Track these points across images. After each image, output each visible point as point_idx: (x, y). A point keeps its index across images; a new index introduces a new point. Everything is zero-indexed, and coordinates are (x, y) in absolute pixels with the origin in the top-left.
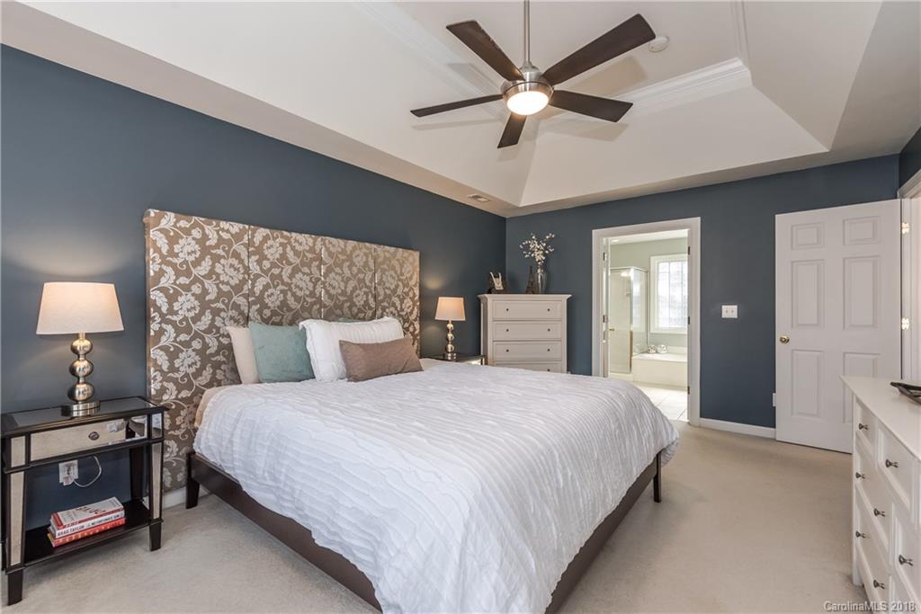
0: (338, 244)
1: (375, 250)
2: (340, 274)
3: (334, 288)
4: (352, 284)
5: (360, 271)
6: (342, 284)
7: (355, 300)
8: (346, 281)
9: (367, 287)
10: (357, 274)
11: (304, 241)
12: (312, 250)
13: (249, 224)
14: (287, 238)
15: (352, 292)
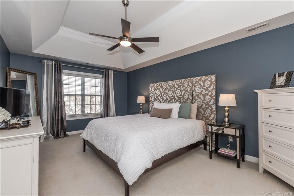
0: (179, 81)
1: (192, 80)
2: (180, 90)
3: (178, 94)
4: (183, 92)
5: (186, 88)
6: (180, 92)
7: (184, 97)
8: (181, 92)
9: (189, 92)
10: (185, 89)
11: (171, 82)
12: (173, 84)
13: (161, 82)
14: (168, 83)
15: (183, 95)
